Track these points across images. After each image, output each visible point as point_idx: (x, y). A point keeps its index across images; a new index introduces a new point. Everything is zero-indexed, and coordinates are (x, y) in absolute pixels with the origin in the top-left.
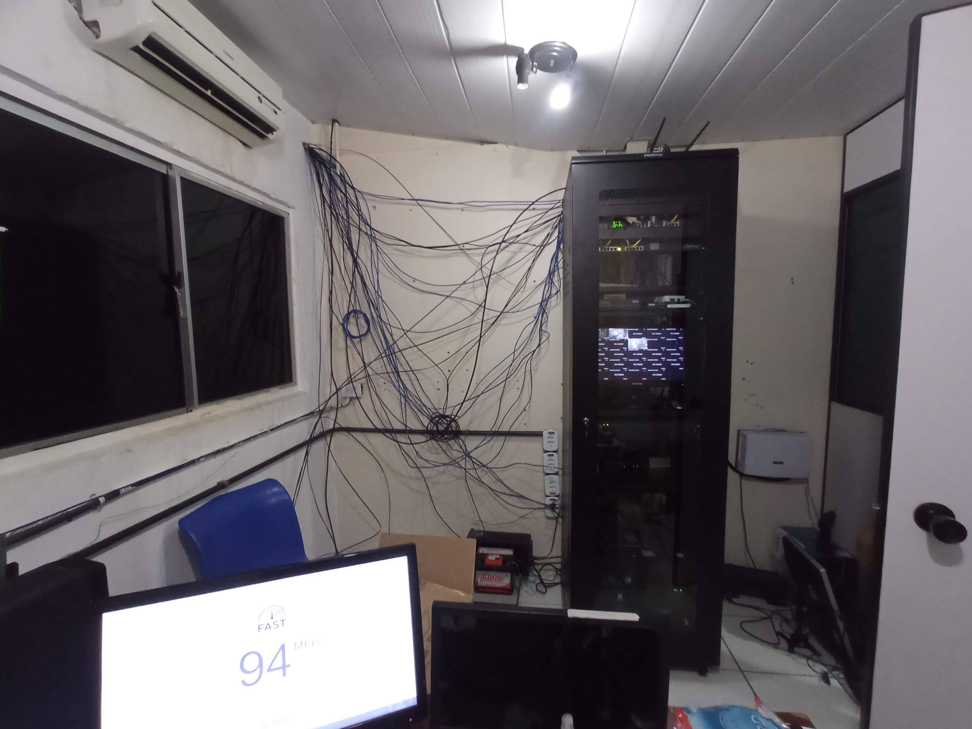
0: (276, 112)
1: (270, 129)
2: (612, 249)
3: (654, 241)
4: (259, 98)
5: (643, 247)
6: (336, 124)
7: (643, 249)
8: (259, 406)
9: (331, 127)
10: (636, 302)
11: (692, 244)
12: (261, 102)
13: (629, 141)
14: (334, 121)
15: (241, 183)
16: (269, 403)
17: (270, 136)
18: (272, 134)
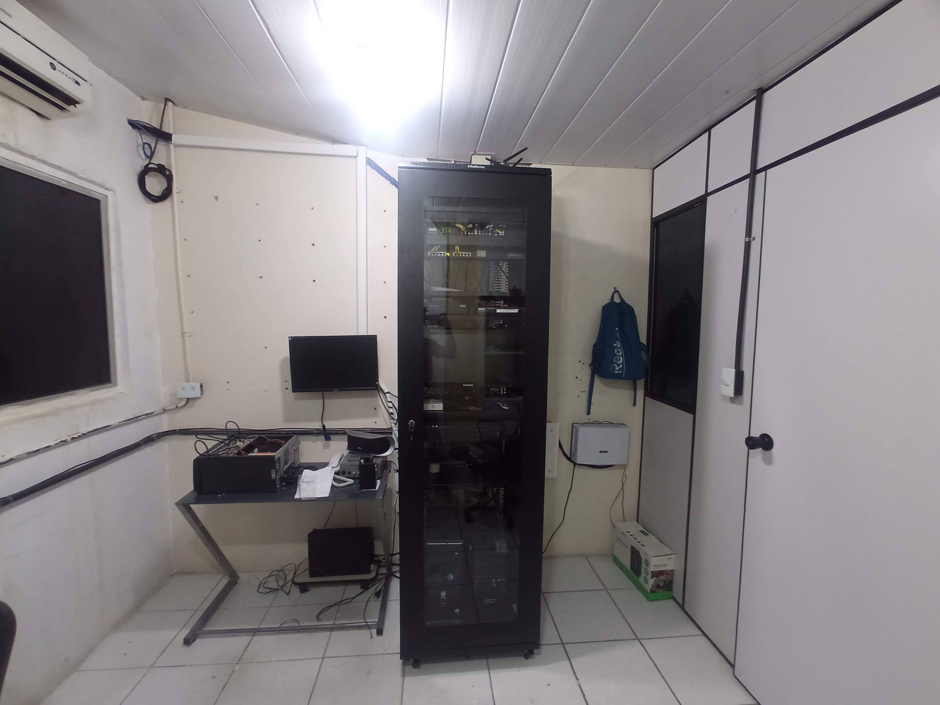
0: (77, 83)
1: (71, 101)
2: (441, 254)
3: (482, 248)
4: (51, 64)
5: (470, 253)
6: (170, 104)
7: (470, 256)
8: (56, 413)
9: (163, 106)
10: (463, 306)
11: (515, 253)
12: (54, 69)
13: (473, 154)
14: (167, 100)
15: (33, 157)
16: (71, 408)
17: (71, 108)
18: (75, 106)
